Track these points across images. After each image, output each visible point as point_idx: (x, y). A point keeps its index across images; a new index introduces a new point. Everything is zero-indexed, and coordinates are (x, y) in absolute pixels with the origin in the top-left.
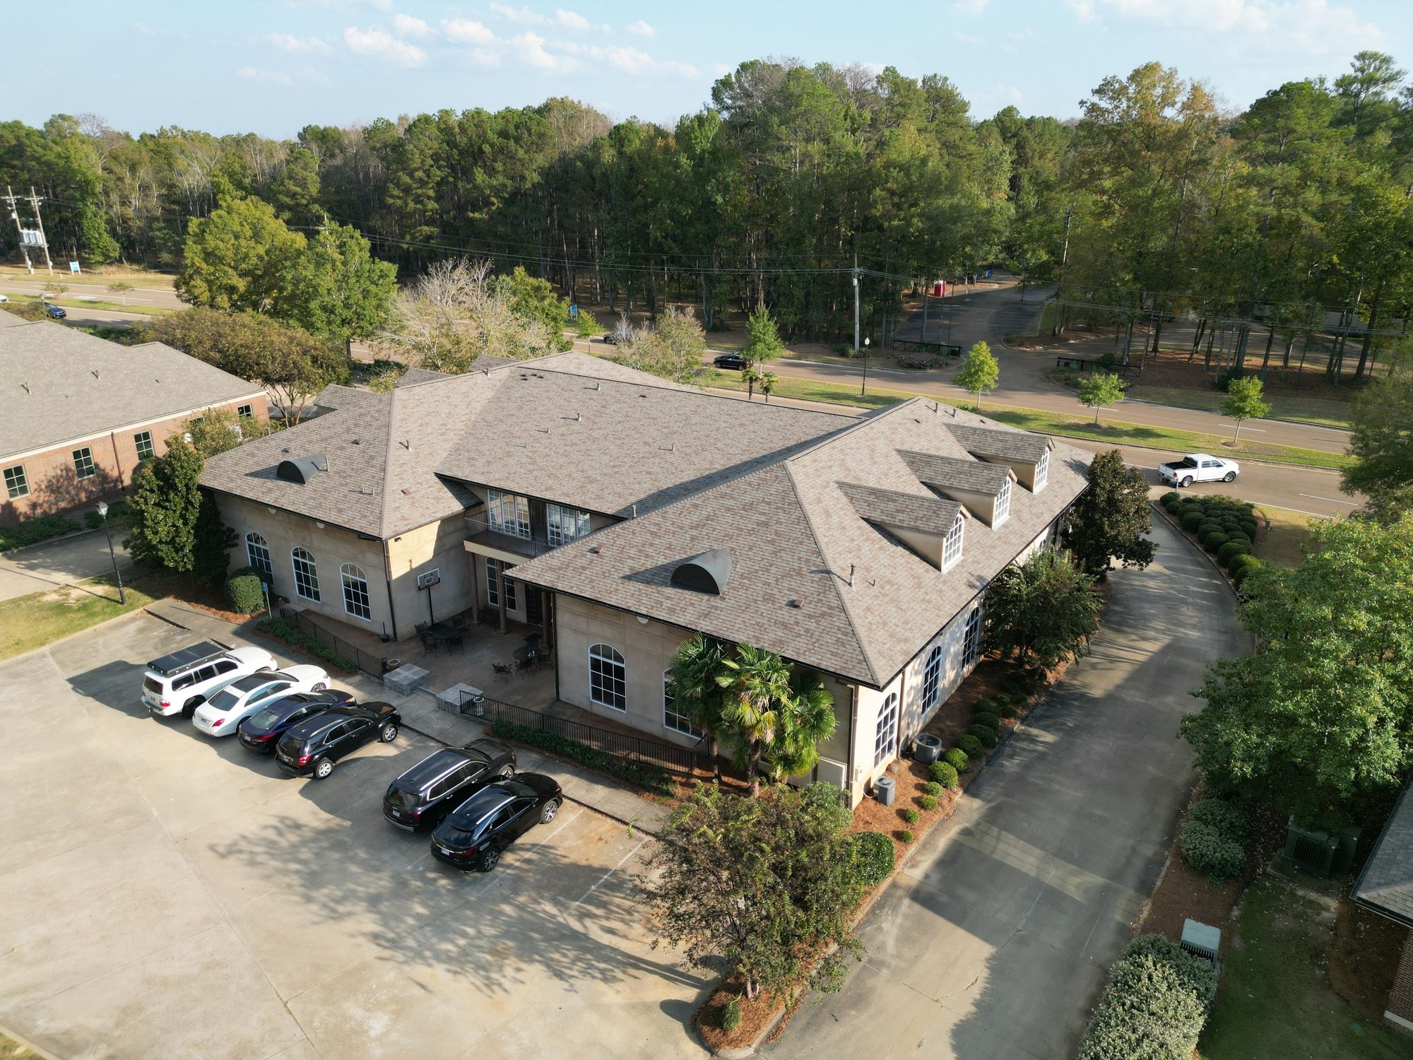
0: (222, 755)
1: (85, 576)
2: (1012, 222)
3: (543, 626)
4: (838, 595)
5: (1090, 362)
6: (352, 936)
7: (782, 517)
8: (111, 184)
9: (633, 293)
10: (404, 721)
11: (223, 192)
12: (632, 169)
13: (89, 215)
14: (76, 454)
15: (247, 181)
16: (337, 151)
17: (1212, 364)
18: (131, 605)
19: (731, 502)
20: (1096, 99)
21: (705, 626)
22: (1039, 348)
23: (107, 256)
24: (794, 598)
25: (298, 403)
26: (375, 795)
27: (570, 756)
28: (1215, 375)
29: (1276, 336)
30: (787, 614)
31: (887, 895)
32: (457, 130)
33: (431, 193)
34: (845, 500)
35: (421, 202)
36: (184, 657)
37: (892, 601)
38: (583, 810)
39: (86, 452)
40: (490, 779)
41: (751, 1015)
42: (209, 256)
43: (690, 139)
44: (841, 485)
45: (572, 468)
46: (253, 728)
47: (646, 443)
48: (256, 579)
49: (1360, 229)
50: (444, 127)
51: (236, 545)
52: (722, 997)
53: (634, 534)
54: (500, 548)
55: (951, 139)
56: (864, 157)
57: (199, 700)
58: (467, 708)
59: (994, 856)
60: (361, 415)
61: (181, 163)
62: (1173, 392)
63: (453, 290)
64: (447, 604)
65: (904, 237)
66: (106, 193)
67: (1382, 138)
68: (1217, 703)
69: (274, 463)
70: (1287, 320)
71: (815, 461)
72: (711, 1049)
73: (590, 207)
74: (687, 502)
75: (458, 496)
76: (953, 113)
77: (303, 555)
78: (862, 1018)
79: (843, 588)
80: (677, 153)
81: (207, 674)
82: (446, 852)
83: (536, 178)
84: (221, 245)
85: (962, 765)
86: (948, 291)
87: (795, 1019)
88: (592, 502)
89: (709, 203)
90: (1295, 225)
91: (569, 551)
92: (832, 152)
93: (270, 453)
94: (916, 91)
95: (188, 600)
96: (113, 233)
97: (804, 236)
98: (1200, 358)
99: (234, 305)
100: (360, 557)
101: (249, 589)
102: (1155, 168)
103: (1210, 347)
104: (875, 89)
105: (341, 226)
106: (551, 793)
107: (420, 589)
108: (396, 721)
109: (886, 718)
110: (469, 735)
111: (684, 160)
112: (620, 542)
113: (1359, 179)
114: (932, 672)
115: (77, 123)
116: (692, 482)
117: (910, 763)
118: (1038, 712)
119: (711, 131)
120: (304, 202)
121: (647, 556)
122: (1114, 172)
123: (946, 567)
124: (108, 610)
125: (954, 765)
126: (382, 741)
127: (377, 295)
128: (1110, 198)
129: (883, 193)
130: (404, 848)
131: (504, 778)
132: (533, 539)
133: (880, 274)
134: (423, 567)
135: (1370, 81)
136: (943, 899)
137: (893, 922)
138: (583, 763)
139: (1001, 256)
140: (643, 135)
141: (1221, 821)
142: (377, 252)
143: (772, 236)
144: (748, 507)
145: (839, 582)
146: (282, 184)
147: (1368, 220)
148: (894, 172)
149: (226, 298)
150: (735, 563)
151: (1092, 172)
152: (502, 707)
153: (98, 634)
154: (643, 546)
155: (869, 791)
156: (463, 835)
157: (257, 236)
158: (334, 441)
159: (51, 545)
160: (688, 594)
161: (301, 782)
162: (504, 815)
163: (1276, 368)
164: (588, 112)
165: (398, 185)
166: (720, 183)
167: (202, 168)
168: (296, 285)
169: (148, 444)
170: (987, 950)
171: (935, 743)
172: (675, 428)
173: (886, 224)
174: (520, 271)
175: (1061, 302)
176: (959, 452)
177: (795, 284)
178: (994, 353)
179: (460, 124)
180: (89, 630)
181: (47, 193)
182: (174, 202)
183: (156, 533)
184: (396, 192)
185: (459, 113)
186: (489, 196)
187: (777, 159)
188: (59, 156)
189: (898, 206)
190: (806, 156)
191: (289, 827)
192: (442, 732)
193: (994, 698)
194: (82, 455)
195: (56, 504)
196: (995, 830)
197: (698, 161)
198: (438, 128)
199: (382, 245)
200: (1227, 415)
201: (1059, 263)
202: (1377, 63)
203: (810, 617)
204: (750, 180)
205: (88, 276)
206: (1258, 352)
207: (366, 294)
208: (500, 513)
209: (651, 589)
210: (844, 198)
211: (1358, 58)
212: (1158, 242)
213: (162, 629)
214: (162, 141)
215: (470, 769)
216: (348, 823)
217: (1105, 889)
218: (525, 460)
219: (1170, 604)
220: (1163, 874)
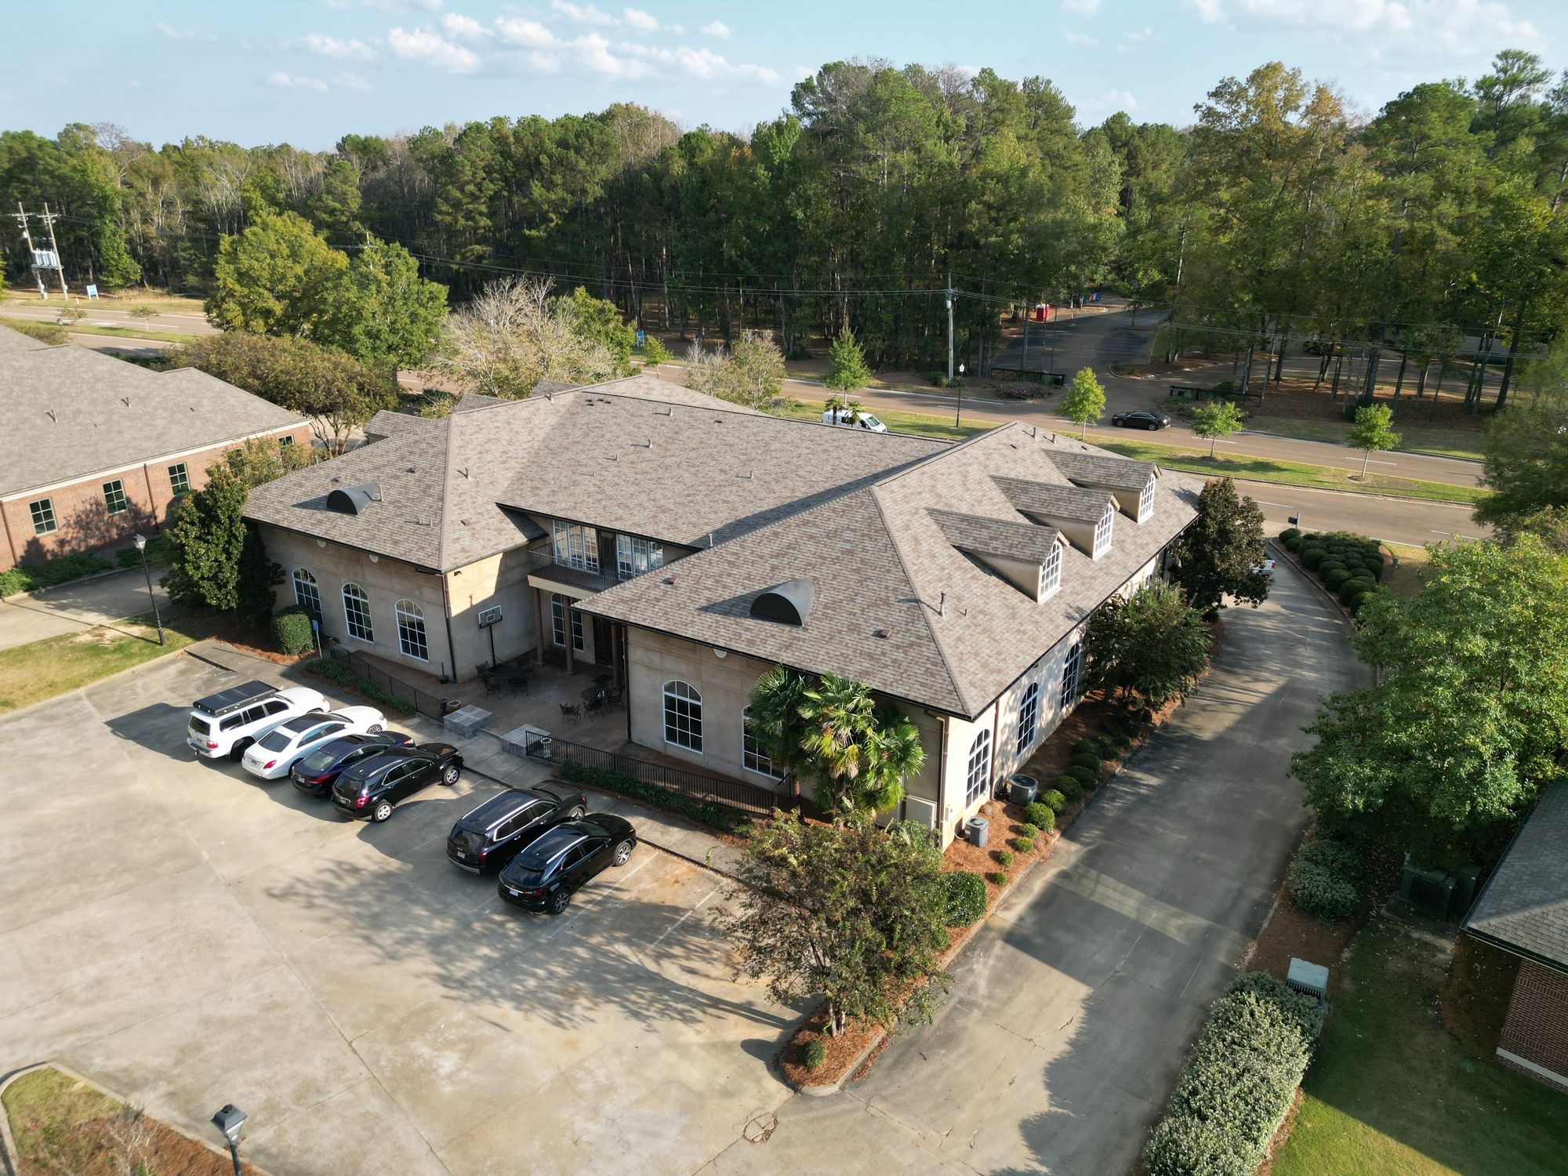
0: (273, 798)
1: (120, 616)
2: (1122, 239)
3: (613, 667)
4: (928, 624)
5: (1207, 392)
6: (418, 976)
7: (868, 545)
8: (131, 200)
9: (705, 318)
10: (467, 763)
11: (255, 208)
12: (704, 182)
13: (108, 234)
14: (107, 487)
15: (281, 196)
16: (380, 163)
17: (1339, 393)
18: (170, 645)
19: (814, 530)
20: (1212, 103)
21: (786, 658)
22: (1151, 376)
23: (127, 279)
24: (881, 628)
25: (342, 435)
26: (438, 838)
27: (643, 798)
28: (1343, 405)
29: (1409, 362)
30: (872, 644)
31: (978, 938)
32: (512, 139)
33: (484, 209)
34: (935, 527)
35: (473, 219)
36: (231, 697)
37: (984, 631)
38: (658, 852)
39: (117, 485)
40: (559, 819)
41: (835, 1053)
42: (243, 277)
43: (768, 148)
44: (931, 512)
45: (644, 497)
46: (307, 769)
47: (722, 471)
48: (305, 618)
49: (1501, 245)
50: (497, 135)
51: (283, 582)
52: (806, 1035)
53: (710, 563)
54: (567, 583)
55: (1055, 148)
56: (957, 167)
57: (248, 741)
58: (533, 750)
59: (1093, 898)
60: (416, 442)
61: (208, 176)
62: (1297, 422)
63: (510, 311)
64: (509, 643)
65: (1002, 254)
66: (126, 211)
67: (1525, 145)
68: (1330, 738)
69: (324, 493)
70: (1421, 344)
71: (903, 486)
72: (795, 1086)
73: (658, 224)
74: (767, 530)
75: (522, 527)
76: (1057, 120)
77: (355, 592)
78: (952, 1056)
79: (933, 618)
80: (753, 163)
81: (257, 714)
82: (515, 892)
83: (599, 191)
84: (256, 265)
85: (1059, 806)
86: (1050, 316)
87: (881, 1058)
88: (665, 532)
89: (788, 218)
90: (1430, 240)
91: (642, 582)
92: (924, 162)
93: (319, 482)
94: (1015, 94)
95: (232, 641)
96: (134, 254)
97: (893, 254)
98: (1326, 387)
99: (269, 331)
100: (417, 593)
101: (296, 628)
102: (1277, 179)
103: (1337, 375)
104: (970, 93)
105: (387, 243)
106: (627, 835)
107: (481, 627)
108: (458, 763)
109: (978, 756)
110: (536, 777)
111: (761, 172)
112: (696, 572)
113: (1499, 189)
114: (1028, 710)
115: (94, 133)
116: (772, 510)
117: (1004, 805)
118: (1142, 755)
119: (792, 140)
120: (344, 219)
121: (725, 587)
122: (1233, 184)
123: (1042, 598)
124: (146, 651)
125: (1051, 807)
126: (443, 784)
127: (426, 318)
128: (1228, 211)
129: (980, 207)
130: (469, 890)
131: (574, 819)
132: (602, 572)
133: (976, 295)
134: (484, 604)
135: (1513, 83)
136: (1038, 941)
137: (985, 964)
138: (657, 805)
139: (1110, 277)
140: (716, 144)
141: (1333, 862)
142: (424, 272)
143: (858, 254)
144: (833, 535)
145: (929, 612)
146: (320, 199)
147: (1506, 235)
148: (991, 184)
149: (261, 322)
150: (818, 593)
151: (1208, 183)
152: (571, 749)
153: (136, 676)
154: (720, 576)
155: (960, 832)
156: (533, 875)
157: (294, 255)
158: (388, 470)
159: (80, 585)
160: (769, 626)
161: (359, 825)
162: (573, 856)
163: (1409, 397)
164: (656, 119)
165: (446, 200)
166: (800, 196)
167: (232, 182)
168: (338, 308)
169: (183, 477)
170: (1083, 991)
171: (1031, 783)
172: (754, 455)
173: (982, 241)
174: (581, 292)
175: (1175, 325)
176: (1057, 478)
177: (883, 307)
178: (1100, 381)
179: (515, 133)
180: (127, 672)
181: (60, 211)
182: (201, 220)
183: (198, 568)
184: (444, 208)
185: (514, 121)
186: (547, 212)
187: (862, 169)
188: (74, 169)
189: (996, 221)
190: (894, 165)
191: (347, 871)
192: (507, 775)
193: (1095, 740)
194: (113, 488)
195: (85, 541)
196: (1093, 873)
197: (777, 172)
198: (491, 137)
199: (429, 267)
200: (1351, 446)
201: (1173, 283)
202: (1521, 62)
203: (898, 647)
204: (833, 194)
205: (106, 300)
206: (1391, 380)
207: (414, 317)
208: (566, 545)
209: (729, 621)
210: (936, 212)
211: (1500, 57)
212: (1281, 260)
213: (205, 672)
214: (188, 152)
215: (538, 810)
216: (410, 866)
217: (1209, 930)
218: (592, 489)
219: (1286, 644)
220: (1270, 915)
